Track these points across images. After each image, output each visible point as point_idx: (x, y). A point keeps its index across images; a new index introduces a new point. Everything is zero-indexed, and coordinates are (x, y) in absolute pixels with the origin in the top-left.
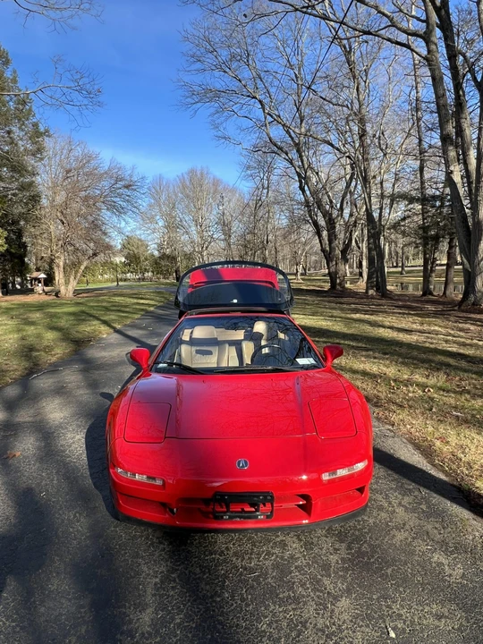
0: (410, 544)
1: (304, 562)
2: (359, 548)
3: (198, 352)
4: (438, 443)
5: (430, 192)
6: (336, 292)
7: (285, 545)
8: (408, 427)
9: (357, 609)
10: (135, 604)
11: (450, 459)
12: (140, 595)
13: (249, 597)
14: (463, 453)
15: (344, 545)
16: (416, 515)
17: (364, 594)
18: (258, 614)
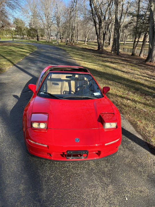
0: (130, 164)
1: (96, 171)
2: (114, 165)
3: (53, 84)
4: (139, 122)
5: (142, 13)
6: (100, 51)
7: (89, 164)
8: (128, 115)
9: (115, 189)
10: (39, 189)
11: (143, 129)
12: (40, 185)
13: (79, 185)
14: (147, 127)
15: (109, 164)
16: (132, 152)
17: (117, 184)
18: (82, 192)
